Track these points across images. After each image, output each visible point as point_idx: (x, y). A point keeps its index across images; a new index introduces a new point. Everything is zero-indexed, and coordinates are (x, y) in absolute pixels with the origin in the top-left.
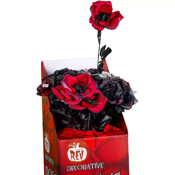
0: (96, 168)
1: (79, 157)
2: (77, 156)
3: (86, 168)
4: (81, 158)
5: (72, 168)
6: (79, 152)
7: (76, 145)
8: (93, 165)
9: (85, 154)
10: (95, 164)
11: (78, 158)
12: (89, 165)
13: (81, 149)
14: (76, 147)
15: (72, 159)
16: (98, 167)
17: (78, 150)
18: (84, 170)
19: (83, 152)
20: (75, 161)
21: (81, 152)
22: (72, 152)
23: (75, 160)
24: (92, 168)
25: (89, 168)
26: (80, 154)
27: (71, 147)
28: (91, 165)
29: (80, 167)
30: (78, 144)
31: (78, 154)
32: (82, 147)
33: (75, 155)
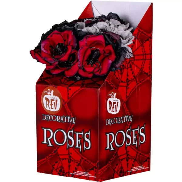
0: (68, 122)
1: (53, 106)
2: (51, 105)
3: (60, 120)
4: (56, 108)
5: (47, 118)
6: (53, 100)
7: (51, 92)
8: (66, 118)
9: (58, 104)
10: (68, 118)
11: (52, 108)
12: (62, 117)
13: (55, 98)
14: (50, 94)
16: (71, 122)
17: (52, 98)
18: (58, 122)
19: (57, 101)
20: (50, 110)
21: (55, 101)
22: (47, 99)
23: (49, 108)
24: (65, 121)
25: (62, 120)
26: (54, 103)
28: (65, 118)
29: (54, 118)
30: (53, 91)
32: (56, 96)
33: (50, 104)
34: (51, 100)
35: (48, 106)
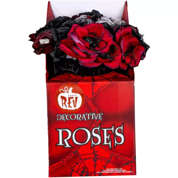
0: (93, 119)
1: (72, 104)
2: (69, 103)
3: (81, 118)
4: (75, 106)
5: (63, 118)
6: (72, 98)
7: (68, 90)
8: (90, 115)
9: (79, 102)
10: (92, 115)
11: (70, 106)
12: (84, 115)
13: (74, 95)
14: (68, 92)
15: (63, 106)
16: (96, 119)
17: (70, 96)
18: (78, 120)
19: (76, 98)
20: (67, 109)
21: (74, 99)
22: (63, 98)
23: (66, 107)
24: (89, 119)
25: (84, 118)
26: (73, 101)
27: (62, 92)
28: (87, 115)
29: (73, 117)
30: (71, 89)
31: (71, 100)
32: (76, 93)
33: (67, 102)
34: (69, 98)
35: (64, 105)
